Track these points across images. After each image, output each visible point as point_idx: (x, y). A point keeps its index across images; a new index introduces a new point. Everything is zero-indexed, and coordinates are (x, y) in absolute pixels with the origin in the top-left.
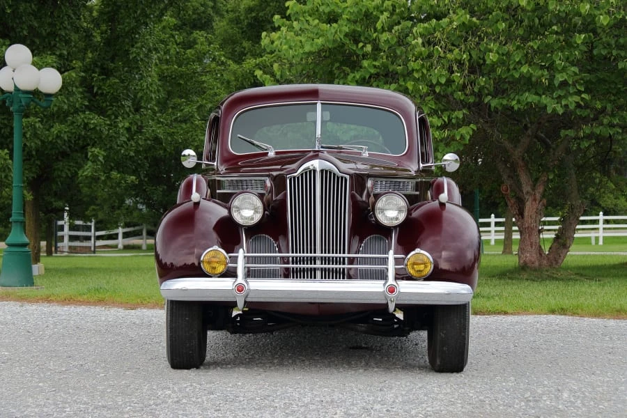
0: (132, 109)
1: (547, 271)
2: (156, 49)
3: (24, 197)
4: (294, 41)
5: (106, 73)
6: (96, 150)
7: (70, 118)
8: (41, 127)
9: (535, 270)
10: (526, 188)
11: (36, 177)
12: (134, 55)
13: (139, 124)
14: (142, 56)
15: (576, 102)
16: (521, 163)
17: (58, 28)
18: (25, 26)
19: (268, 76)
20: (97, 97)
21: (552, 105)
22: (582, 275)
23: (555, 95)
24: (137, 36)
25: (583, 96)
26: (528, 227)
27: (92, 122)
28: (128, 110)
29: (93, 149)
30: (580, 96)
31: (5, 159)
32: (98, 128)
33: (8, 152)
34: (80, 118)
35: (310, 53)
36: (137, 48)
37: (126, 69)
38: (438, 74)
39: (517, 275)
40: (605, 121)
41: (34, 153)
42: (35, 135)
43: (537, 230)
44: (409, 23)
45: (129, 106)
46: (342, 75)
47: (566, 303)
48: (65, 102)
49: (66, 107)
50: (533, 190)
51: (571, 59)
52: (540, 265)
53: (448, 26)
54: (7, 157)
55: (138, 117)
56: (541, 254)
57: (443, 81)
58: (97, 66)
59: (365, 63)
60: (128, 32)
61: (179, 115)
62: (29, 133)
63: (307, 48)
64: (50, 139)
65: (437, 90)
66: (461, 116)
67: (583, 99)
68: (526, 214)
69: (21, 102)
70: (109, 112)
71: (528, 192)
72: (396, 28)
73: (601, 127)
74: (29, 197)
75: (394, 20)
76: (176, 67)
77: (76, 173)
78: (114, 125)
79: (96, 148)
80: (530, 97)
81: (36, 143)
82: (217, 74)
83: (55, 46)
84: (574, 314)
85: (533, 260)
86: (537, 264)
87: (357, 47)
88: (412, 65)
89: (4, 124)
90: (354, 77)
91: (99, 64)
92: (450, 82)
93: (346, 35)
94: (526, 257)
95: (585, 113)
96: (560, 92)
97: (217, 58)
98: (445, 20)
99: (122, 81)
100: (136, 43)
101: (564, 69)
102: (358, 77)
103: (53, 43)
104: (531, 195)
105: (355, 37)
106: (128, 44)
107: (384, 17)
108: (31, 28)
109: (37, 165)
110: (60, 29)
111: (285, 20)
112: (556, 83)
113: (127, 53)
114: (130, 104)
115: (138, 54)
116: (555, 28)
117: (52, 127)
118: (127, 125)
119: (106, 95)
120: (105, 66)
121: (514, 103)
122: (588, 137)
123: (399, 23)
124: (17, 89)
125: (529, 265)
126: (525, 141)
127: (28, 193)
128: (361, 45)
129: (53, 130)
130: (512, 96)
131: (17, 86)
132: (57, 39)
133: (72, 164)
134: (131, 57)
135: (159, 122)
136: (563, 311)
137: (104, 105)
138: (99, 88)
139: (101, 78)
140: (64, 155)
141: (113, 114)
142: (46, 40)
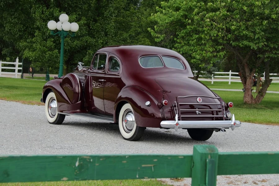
0: (104, 35)
1: (254, 105)
2: (114, 13)
3: (63, 67)
4: (162, 18)
5: (95, 21)
6: (90, 51)
7: (81, 38)
8: (70, 41)
9: (249, 104)
10: (247, 74)
11: (68, 59)
12: (106, 15)
13: (107, 41)
14: (109, 15)
15: (262, 45)
16: (246, 64)
17: (78, 4)
18: (66, 3)
19: (153, 30)
20: (91, 30)
21: (253, 46)
22: (267, 107)
23: (255, 42)
24: (107, 7)
25: (265, 43)
26: (247, 89)
27: (89, 40)
28: (103, 35)
29: (89, 51)
30: (264, 43)
31: (57, 54)
32: (91, 43)
33: (58, 51)
34: (85, 39)
35: (167, 23)
36: (107, 12)
37: (103, 20)
38: (214, 33)
39: (242, 106)
40: (274, 52)
41: (67, 50)
42: (68, 44)
43: (251, 89)
44: (205, 12)
45: (103, 34)
46: (179, 30)
47: (252, 118)
48: (79, 33)
49: (79, 34)
50: (250, 75)
51: (262, 29)
52: (251, 102)
53: (219, 15)
54: (58, 53)
55: (106, 38)
56: (252, 99)
57: (215, 35)
58: (92, 18)
59: (188, 27)
60: (104, 6)
61: (122, 38)
62: (66, 44)
63: (167, 21)
64: (73, 46)
65: (213, 38)
66: (221, 48)
67: (265, 44)
68: (247, 83)
69: (64, 35)
70: (96, 36)
71: (248, 76)
72: (201, 14)
73: (272, 54)
74: (65, 67)
75: (200, 11)
76: (122, 19)
77: (82, 59)
78: (97, 41)
79: (90, 50)
80: (246, 43)
81: (68, 48)
82: (137, 22)
83: (77, 10)
84: (253, 122)
85: (249, 101)
86: (250, 102)
87: (186, 20)
88: (205, 29)
89: (57, 39)
90: (183, 32)
91: (93, 17)
92: (217, 35)
93: (182, 16)
94: (246, 99)
95: (267, 48)
96: (257, 41)
97: (138, 16)
98: (218, 13)
99: (101, 24)
100: (107, 10)
101: (259, 33)
102: (184, 32)
103: (76, 9)
104: (249, 76)
105: (185, 17)
106: (104, 10)
107: (196, 10)
108: (68, 4)
109: (68, 55)
110: (79, 5)
111: (160, 8)
112: (255, 38)
113: (103, 14)
114: (103, 33)
115: (107, 15)
116: (257, 17)
117: (74, 41)
118: (102, 42)
119: (95, 30)
120: (95, 18)
121: (241, 44)
122: (268, 57)
123: (202, 12)
124: (63, 30)
125: (247, 102)
126: (248, 57)
127: (65, 66)
128: (187, 20)
129: (74, 43)
130: (240, 41)
131: (63, 29)
132: (78, 8)
133: (81, 55)
134: (105, 16)
135: (114, 41)
136: (249, 121)
137: (94, 33)
138: (92, 27)
139: (93, 23)
140: (78, 51)
141: (97, 37)
142: (74, 8)
